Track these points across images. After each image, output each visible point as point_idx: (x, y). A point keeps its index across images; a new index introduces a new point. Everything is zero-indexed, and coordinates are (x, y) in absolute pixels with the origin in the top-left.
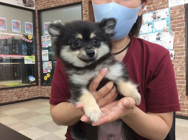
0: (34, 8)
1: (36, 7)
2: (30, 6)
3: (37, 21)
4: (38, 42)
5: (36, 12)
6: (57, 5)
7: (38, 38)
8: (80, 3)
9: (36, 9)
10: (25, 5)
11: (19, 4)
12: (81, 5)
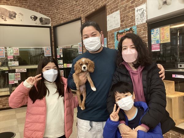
0: (50, 25)
1: (51, 24)
2: (46, 24)
3: (53, 36)
4: (54, 53)
5: (52, 28)
6: (65, 21)
7: (53, 50)
8: (80, 19)
9: (51, 25)
10: (42, 24)
11: (36, 23)
12: (80, 20)
